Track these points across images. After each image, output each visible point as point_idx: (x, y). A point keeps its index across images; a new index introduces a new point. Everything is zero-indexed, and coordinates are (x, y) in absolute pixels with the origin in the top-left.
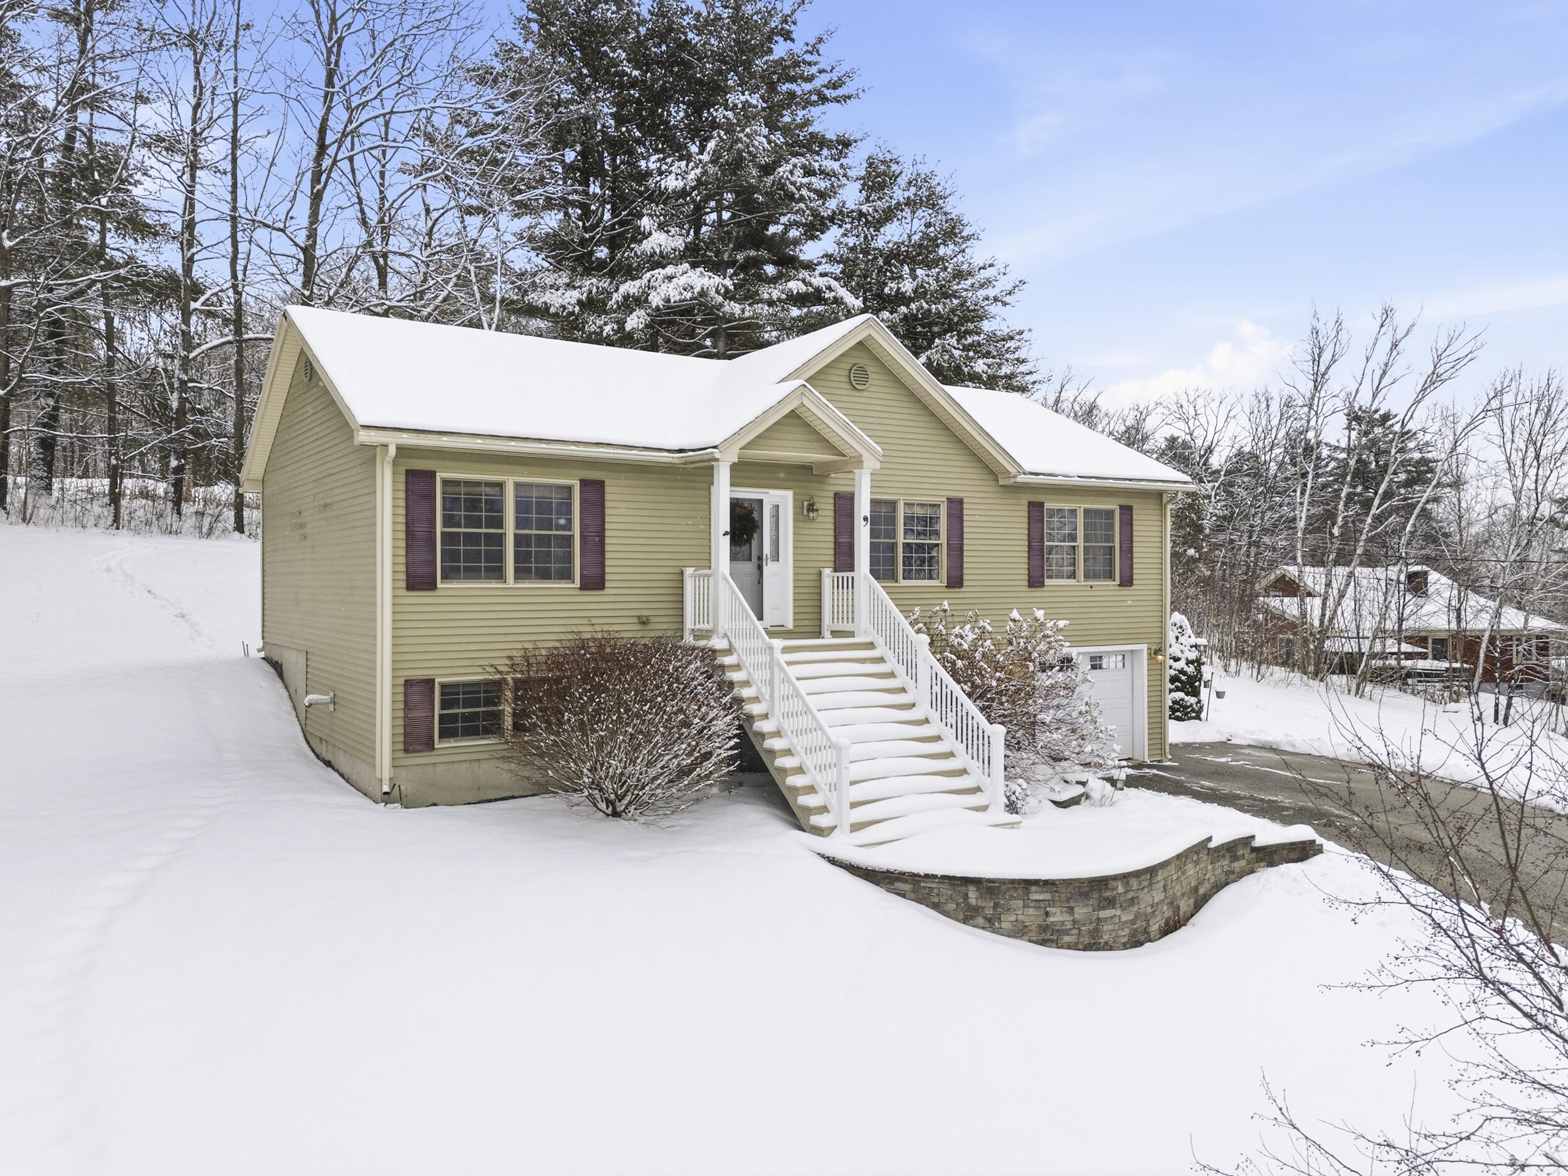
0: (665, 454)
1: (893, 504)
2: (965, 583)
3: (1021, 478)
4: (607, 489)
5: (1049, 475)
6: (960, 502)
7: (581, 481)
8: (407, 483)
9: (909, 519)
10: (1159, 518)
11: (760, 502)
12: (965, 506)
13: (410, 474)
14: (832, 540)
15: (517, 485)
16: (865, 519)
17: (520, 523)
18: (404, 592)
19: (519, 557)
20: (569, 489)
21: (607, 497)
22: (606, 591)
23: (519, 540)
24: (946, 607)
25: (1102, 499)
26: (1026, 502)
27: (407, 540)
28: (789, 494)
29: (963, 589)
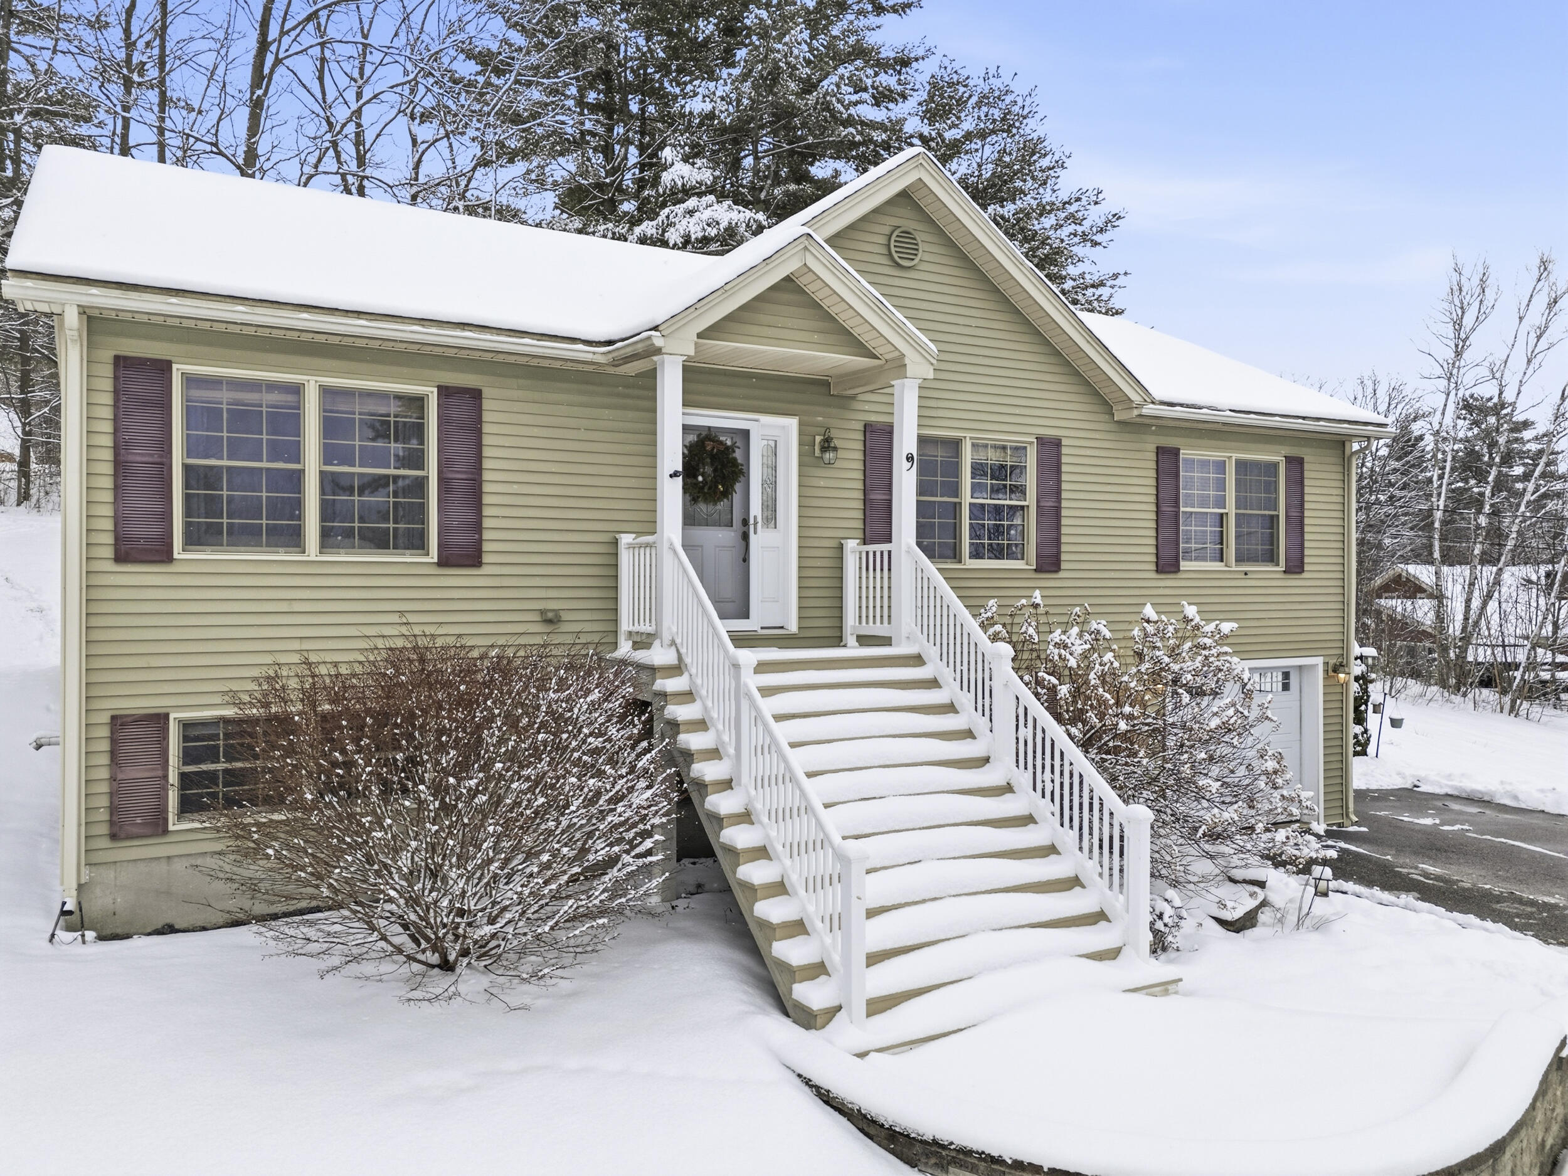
0: (580, 347)
1: (955, 445)
2: (1064, 566)
3: (1149, 410)
4: (486, 404)
5: (1188, 406)
6: (1057, 443)
7: (439, 387)
8: (116, 378)
9: (978, 469)
10: (1340, 477)
11: (745, 434)
12: (1064, 450)
13: (120, 362)
14: (860, 495)
15: (326, 392)
16: (910, 458)
17: (329, 454)
18: (111, 566)
19: (327, 512)
20: (418, 402)
21: (487, 416)
22: (485, 570)
23: (330, 484)
24: (1038, 600)
25: (1261, 446)
26: (1153, 447)
27: (116, 475)
28: (792, 423)
29: (1061, 574)
